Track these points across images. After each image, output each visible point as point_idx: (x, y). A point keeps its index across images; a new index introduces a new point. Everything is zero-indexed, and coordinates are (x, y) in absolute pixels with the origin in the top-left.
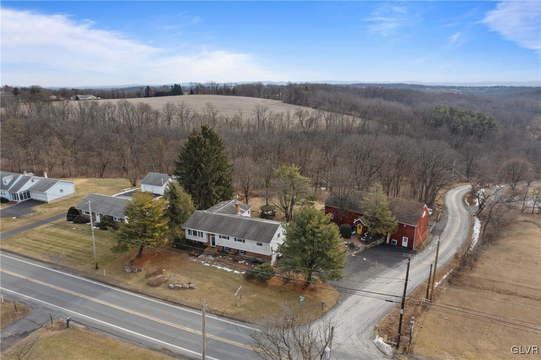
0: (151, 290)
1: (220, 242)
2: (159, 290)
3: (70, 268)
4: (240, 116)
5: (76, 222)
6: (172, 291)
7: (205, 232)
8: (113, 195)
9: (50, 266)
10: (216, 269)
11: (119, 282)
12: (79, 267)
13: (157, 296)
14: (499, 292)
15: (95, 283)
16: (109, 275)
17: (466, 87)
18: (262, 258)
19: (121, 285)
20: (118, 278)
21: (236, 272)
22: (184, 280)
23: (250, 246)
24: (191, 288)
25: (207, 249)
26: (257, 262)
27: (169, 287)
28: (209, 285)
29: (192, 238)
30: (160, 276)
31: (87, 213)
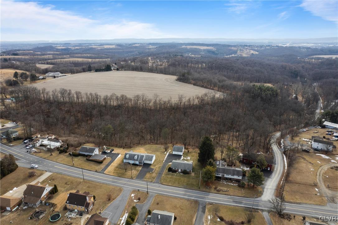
0: (219, 193)
1: (226, 176)
2: (221, 192)
6: (225, 192)
7: (221, 174)
10: (229, 184)
11: (210, 191)
13: (223, 194)
14: (297, 184)
16: (205, 190)
20: (208, 190)
21: (235, 185)
22: (225, 189)
23: (236, 177)
24: (228, 191)
25: (222, 178)
26: (238, 181)
27: (223, 191)
28: (232, 189)
29: (217, 175)
30: (218, 188)
31: (175, 169)
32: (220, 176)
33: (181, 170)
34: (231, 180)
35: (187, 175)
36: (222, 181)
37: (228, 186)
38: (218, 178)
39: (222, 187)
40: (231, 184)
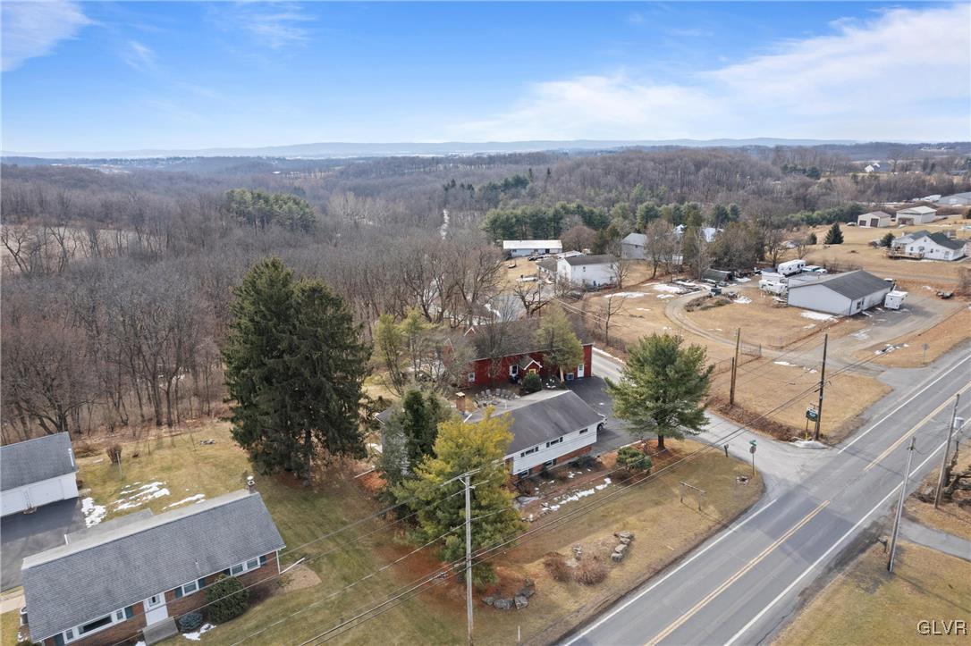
1: (522, 465)
6: (633, 560)
10: (575, 502)
19: (573, 621)
20: (536, 622)
21: (599, 488)
22: (606, 538)
23: (570, 443)
24: (631, 538)
27: (619, 560)
28: (631, 520)
30: (571, 563)
31: (88, 628)
34: (549, 475)
40: (592, 491)
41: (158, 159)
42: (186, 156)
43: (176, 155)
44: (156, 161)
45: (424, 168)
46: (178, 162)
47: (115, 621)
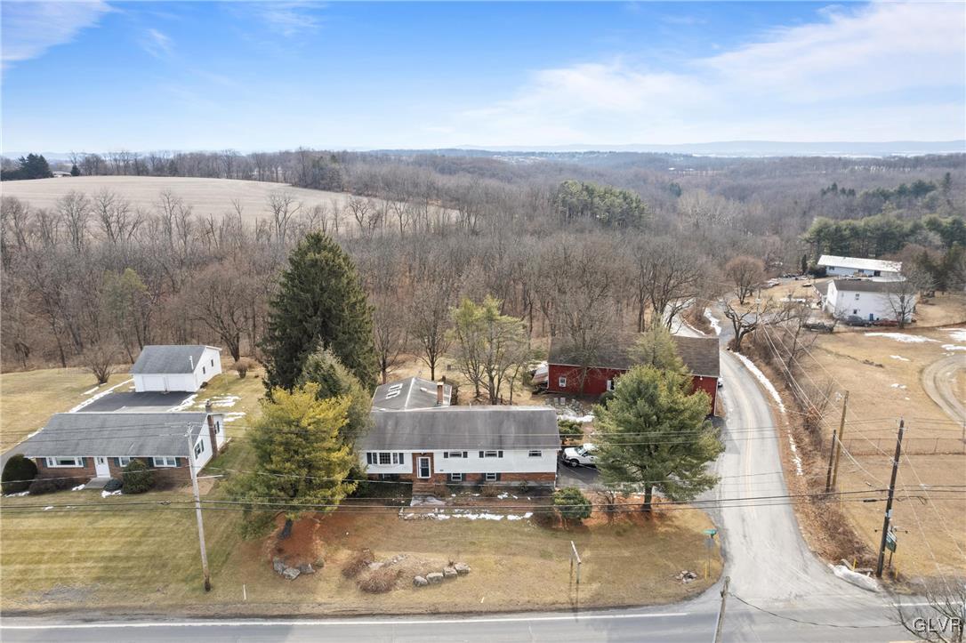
1: (446, 466)
2: (399, 597)
3: (134, 608)
4: (238, 215)
5: (38, 492)
6: (430, 591)
7: (408, 453)
8: (71, 408)
9: (64, 616)
10: (469, 521)
11: (298, 604)
12: (155, 597)
13: (411, 611)
15: (238, 624)
16: (253, 596)
17: (551, 153)
18: (535, 480)
19: (304, 609)
20: (281, 594)
21: (511, 517)
22: (437, 561)
23: (515, 462)
24: (462, 573)
25: (416, 486)
26: (531, 488)
27: (417, 585)
28: (489, 558)
29: (377, 469)
30: (375, 566)
31: (63, 462)
32: (405, 468)
33: (114, 462)
34: (481, 488)
35: (151, 497)
36: (415, 508)
37: (462, 537)
38: (390, 490)
39: (417, 548)
40: (482, 516)
41: (576, 153)
42: (601, 151)
43: (592, 150)
44: (573, 155)
45: (826, 169)
46: (592, 156)
47: (77, 465)
